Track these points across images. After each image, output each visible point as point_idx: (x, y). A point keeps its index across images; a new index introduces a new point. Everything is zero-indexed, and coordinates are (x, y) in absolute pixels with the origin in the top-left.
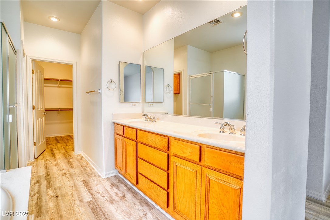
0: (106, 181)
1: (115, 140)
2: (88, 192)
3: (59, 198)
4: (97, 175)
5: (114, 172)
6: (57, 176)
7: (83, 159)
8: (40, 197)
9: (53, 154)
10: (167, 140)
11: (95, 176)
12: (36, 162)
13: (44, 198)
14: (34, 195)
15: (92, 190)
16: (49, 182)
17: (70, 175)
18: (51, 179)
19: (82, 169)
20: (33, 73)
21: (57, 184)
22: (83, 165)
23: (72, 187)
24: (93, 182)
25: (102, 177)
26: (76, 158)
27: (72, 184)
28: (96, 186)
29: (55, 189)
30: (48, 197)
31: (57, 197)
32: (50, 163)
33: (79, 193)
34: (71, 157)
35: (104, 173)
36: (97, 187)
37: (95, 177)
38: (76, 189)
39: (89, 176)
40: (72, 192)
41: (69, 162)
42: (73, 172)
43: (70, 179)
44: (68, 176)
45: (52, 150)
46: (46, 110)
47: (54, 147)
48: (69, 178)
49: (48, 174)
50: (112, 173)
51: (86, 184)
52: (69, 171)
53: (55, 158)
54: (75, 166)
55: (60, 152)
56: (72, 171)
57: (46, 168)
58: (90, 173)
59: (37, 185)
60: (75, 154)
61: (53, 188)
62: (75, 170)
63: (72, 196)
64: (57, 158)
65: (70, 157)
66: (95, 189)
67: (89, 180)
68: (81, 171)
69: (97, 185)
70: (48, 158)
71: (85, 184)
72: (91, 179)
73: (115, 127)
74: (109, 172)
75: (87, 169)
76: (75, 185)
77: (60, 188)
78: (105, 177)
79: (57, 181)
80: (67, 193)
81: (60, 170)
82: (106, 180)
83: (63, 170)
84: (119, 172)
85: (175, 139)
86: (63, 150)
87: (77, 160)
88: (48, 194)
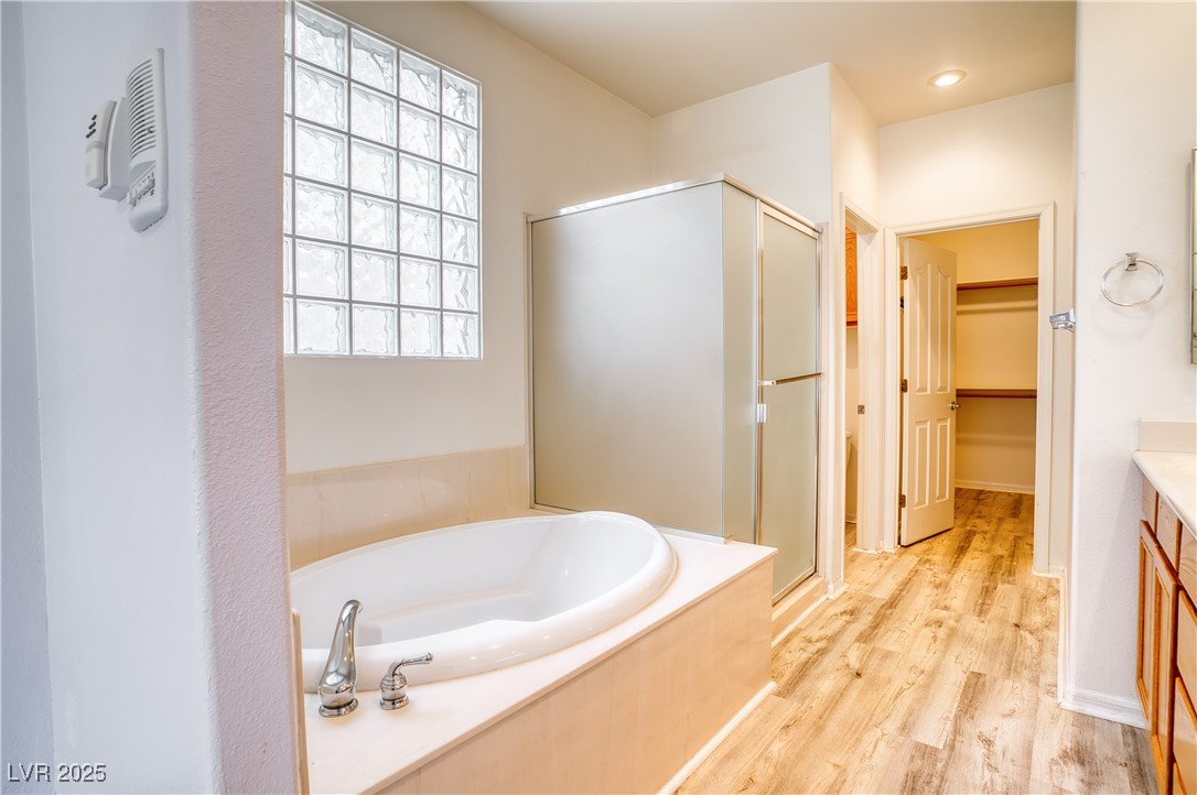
0: (1061, 723)
2: (952, 716)
3: (859, 681)
4: (1045, 679)
5: (1128, 709)
6: (911, 619)
7: (1051, 602)
8: (822, 652)
9: (962, 550)
11: (1035, 681)
12: (896, 557)
13: (830, 661)
14: (817, 641)
15: (972, 717)
16: (875, 626)
17: (953, 633)
18: (888, 619)
19: (1009, 633)
20: (904, 276)
21: (890, 641)
22: (1025, 621)
23: (923, 672)
24: (1008, 696)
25: (1060, 699)
26: (1026, 589)
27: (927, 665)
28: (1004, 716)
29: (874, 650)
30: (840, 663)
31: (858, 675)
32: (930, 573)
33: (923, 700)
34: (1011, 579)
36: (1002, 721)
37: (1031, 681)
38: (926, 687)
39: (1011, 669)
40: (906, 686)
41: (987, 592)
42: (968, 631)
43: (939, 645)
44: (942, 633)
45: (969, 536)
46: (962, 395)
47: (986, 528)
48: (939, 640)
49: (892, 604)
50: (1121, 709)
51: (974, 691)
52: (957, 621)
53: (955, 564)
54: (995, 611)
55: (988, 551)
56: (971, 624)
57: (905, 586)
58: (1028, 661)
59: (846, 618)
60: (1035, 573)
61: (869, 647)
62: (982, 626)
63: (896, 698)
64: (962, 565)
65: (1010, 575)
66: (988, 722)
67: (999, 682)
68: (1000, 640)
69: (1011, 714)
70: (934, 558)
71: (967, 686)
72: (1009, 683)
74: (1100, 695)
75: (1030, 640)
76: (933, 674)
77: (887, 655)
78: (1074, 707)
79: (897, 634)
80: (890, 681)
81: (934, 606)
82: (1071, 720)
83: (946, 608)
86: (1008, 545)
87: (1023, 597)
88: (844, 656)
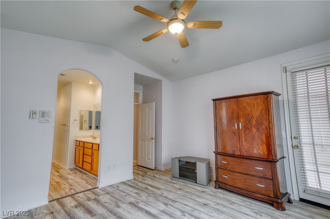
1: (76, 148)
5: (73, 166)
10: (92, 145)
35: (68, 167)
73: (76, 142)
74: (71, 166)
78: (68, 168)
84: (77, 166)
85: (95, 144)
